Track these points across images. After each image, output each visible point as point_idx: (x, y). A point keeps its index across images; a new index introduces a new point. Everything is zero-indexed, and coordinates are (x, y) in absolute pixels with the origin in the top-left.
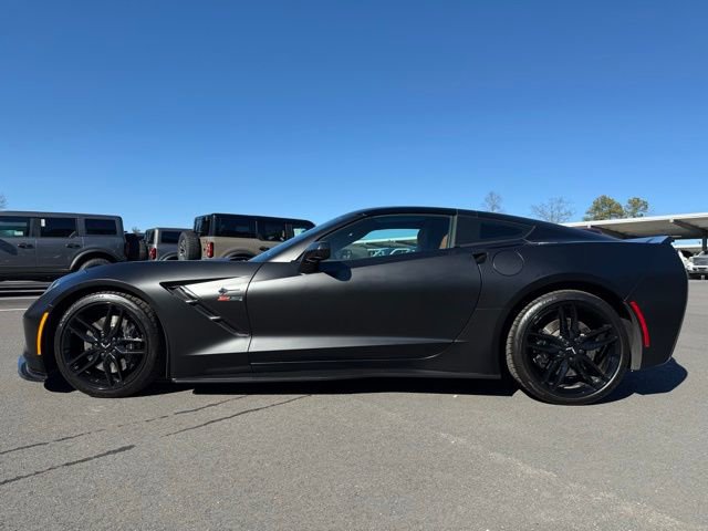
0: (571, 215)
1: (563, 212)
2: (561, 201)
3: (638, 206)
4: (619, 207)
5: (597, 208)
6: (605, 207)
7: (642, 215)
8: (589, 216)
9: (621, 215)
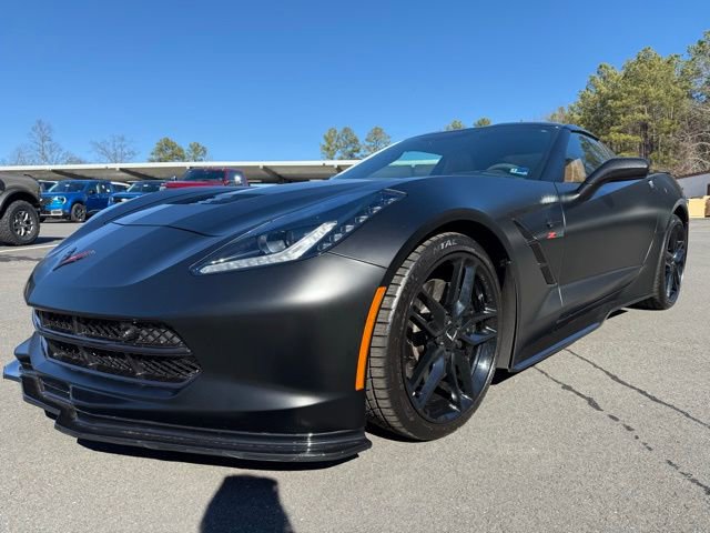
0: (134, 154)
1: (125, 151)
2: (123, 139)
3: (198, 151)
4: (181, 150)
5: (161, 150)
6: (167, 150)
7: (201, 160)
8: (154, 157)
9: (182, 158)
